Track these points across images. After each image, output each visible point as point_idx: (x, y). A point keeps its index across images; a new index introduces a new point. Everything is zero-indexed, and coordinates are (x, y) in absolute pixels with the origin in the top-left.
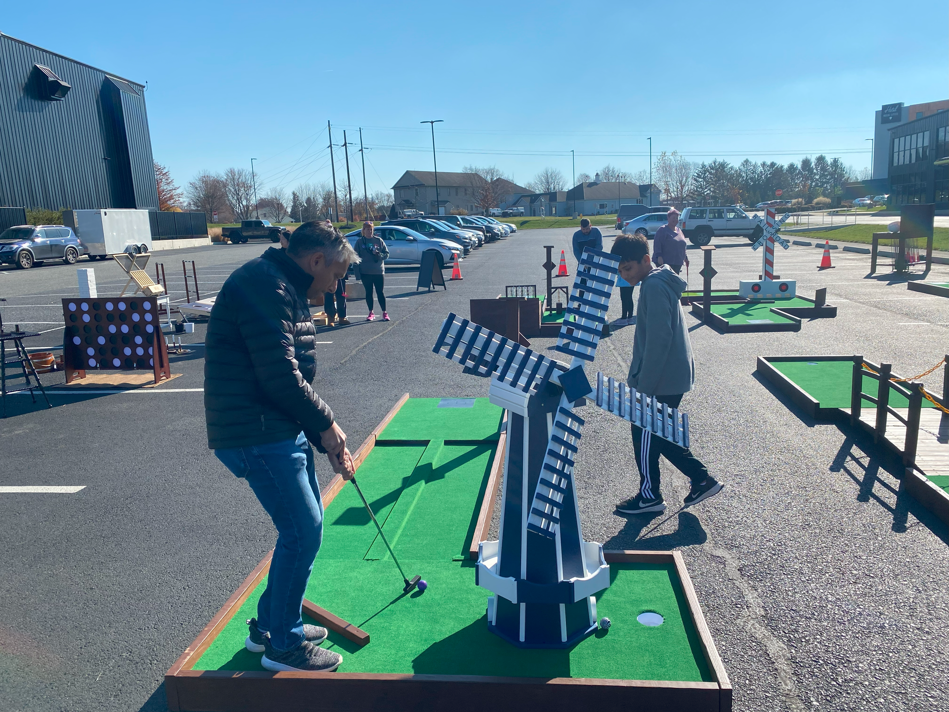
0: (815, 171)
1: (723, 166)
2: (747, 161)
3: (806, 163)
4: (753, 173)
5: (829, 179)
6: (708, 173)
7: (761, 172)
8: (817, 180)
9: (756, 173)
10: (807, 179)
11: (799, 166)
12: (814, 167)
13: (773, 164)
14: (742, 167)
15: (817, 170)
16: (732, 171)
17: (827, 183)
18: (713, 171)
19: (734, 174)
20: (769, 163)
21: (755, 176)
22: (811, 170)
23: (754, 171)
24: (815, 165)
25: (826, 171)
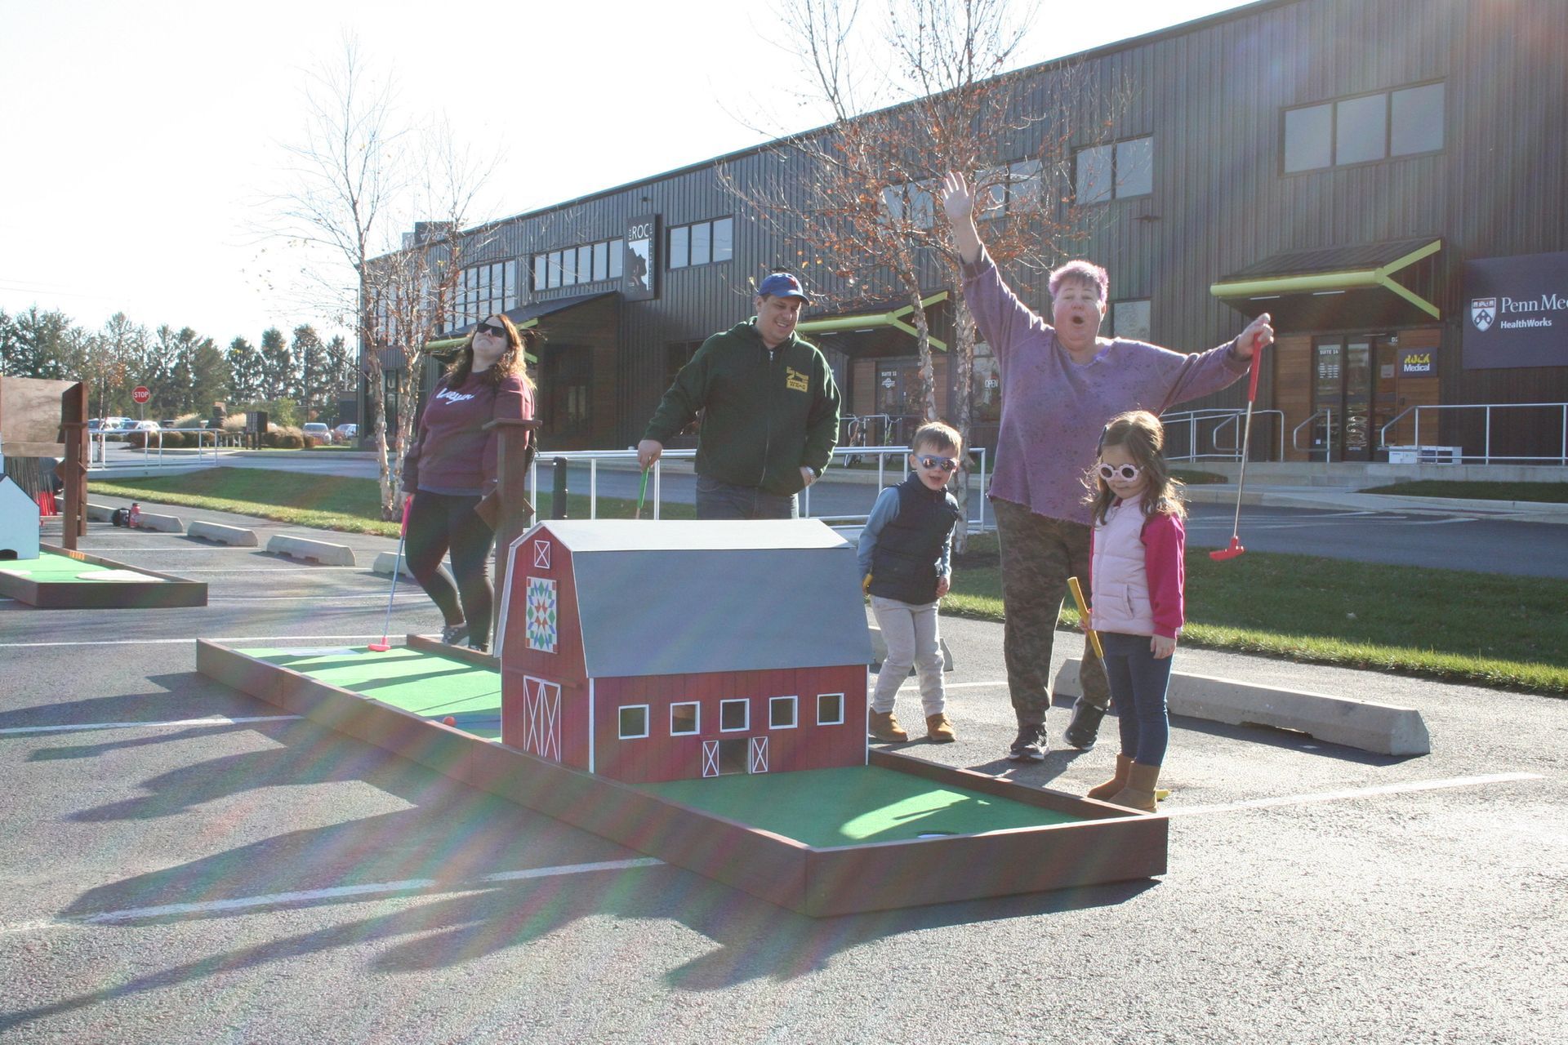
0: (292, 360)
1: (55, 324)
2: (119, 318)
3: (272, 340)
4: (136, 350)
5: (327, 383)
6: (14, 339)
7: (158, 349)
8: (298, 382)
9: (143, 350)
10: (277, 380)
11: (257, 343)
12: (291, 351)
13: (186, 335)
14: (109, 331)
15: (297, 358)
16: (81, 339)
17: (320, 390)
18: (30, 335)
19: (84, 347)
20: (177, 329)
21: (142, 358)
22: (283, 357)
23: (138, 346)
24: (294, 346)
25: (318, 362)
